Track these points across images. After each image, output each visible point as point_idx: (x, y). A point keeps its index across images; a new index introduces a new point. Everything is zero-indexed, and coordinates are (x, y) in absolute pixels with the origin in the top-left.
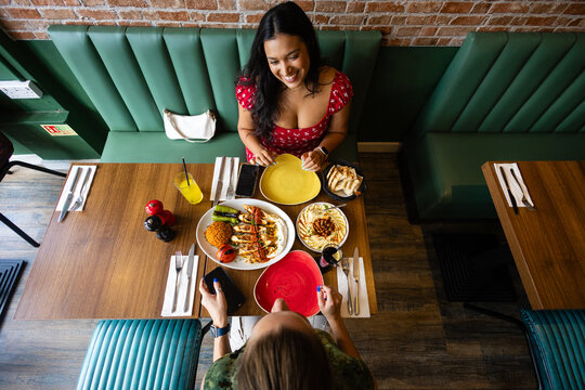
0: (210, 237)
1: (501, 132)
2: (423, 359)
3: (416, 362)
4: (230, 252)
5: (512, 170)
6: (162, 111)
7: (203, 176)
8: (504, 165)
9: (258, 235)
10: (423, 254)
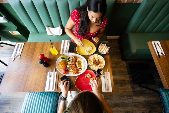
0: (60, 66)
1: (152, 32)
2: (126, 102)
3: (124, 103)
4: (67, 71)
5: (158, 44)
6: (46, 26)
7: (58, 46)
8: (155, 42)
9: (76, 65)
10: (126, 70)
